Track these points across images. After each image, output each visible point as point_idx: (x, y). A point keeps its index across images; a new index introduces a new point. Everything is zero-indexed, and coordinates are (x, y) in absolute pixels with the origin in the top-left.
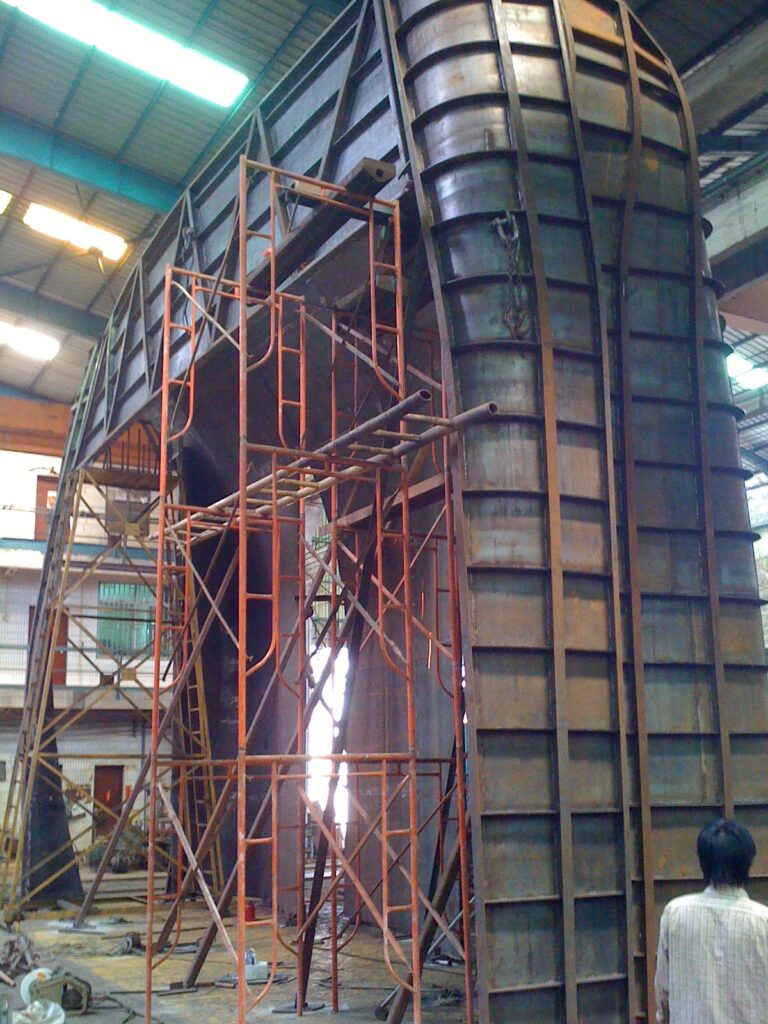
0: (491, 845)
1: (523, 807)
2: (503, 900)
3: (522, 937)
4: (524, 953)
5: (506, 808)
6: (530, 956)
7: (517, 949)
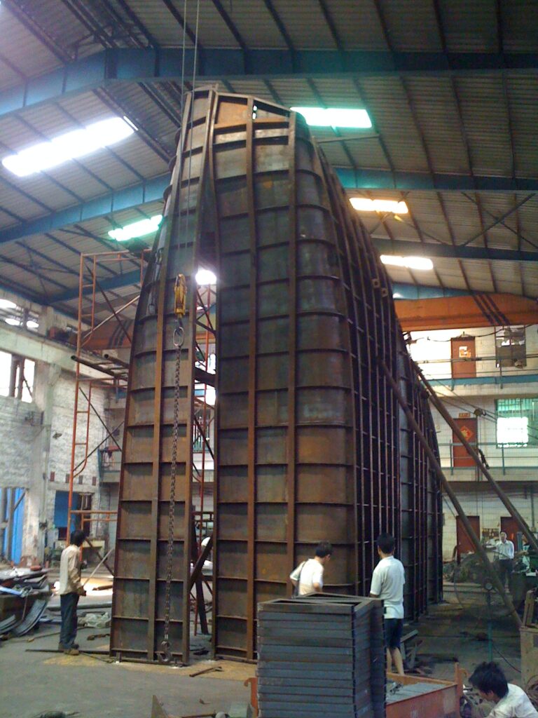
0: (128, 553)
1: (143, 536)
2: (132, 578)
3: (137, 595)
4: (138, 603)
5: (135, 537)
6: (141, 605)
7: (135, 601)
